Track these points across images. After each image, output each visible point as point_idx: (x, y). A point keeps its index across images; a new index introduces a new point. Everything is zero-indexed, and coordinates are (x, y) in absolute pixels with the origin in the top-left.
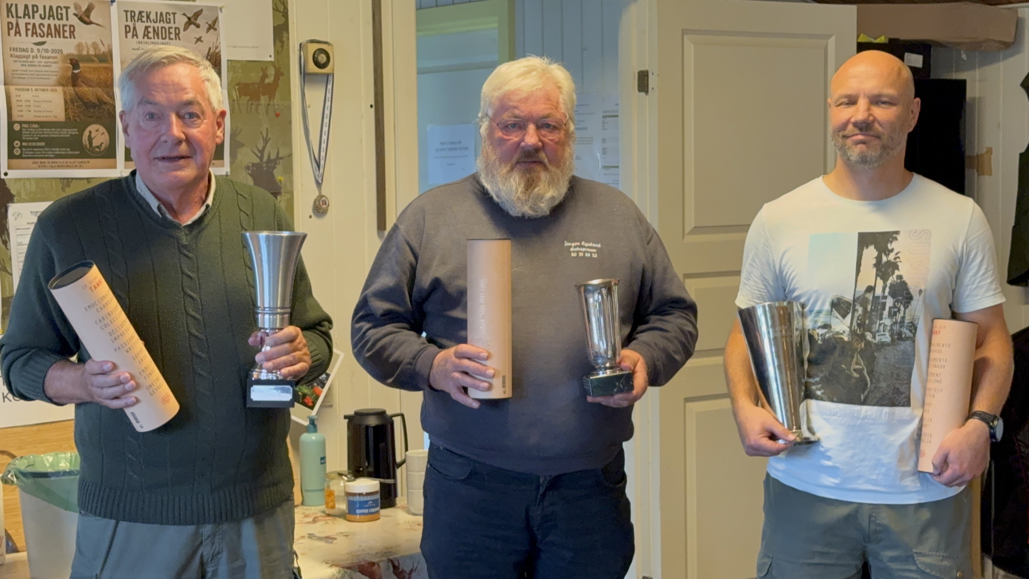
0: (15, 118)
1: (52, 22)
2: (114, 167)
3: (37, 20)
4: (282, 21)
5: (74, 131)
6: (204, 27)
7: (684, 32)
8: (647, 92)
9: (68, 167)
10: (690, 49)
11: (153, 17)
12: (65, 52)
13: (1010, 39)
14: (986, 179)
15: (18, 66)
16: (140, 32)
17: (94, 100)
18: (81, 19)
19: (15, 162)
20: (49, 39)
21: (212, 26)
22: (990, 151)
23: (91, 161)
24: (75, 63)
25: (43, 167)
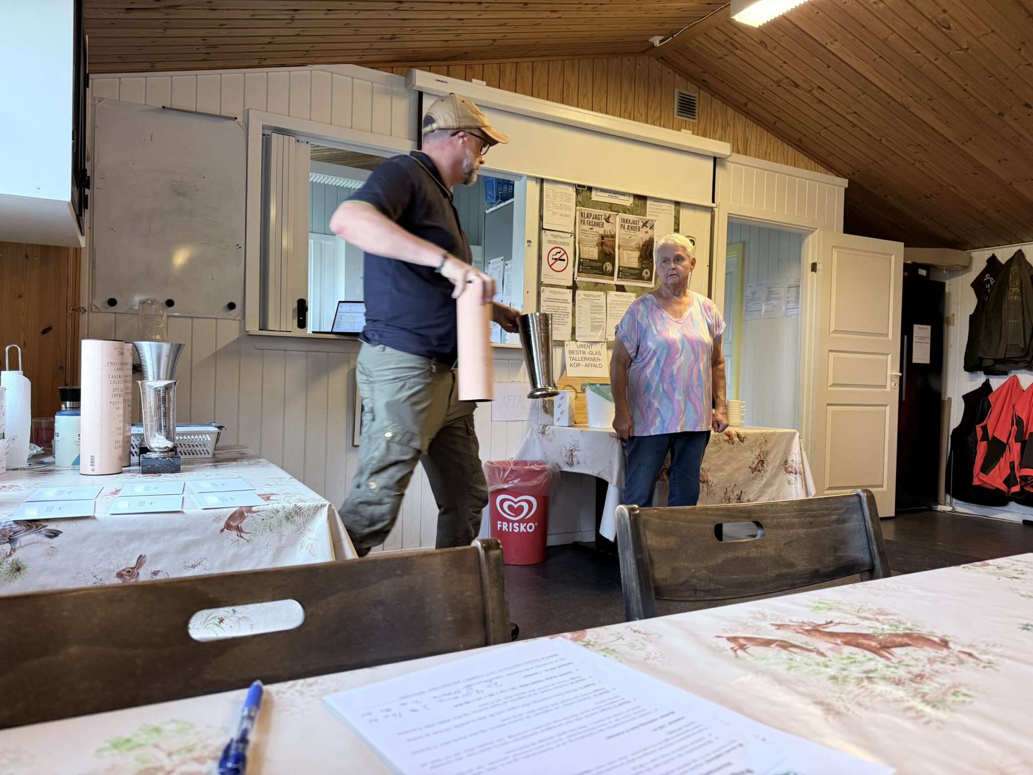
0: (581, 257)
1: (596, 221)
2: (613, 280)
3: (591, 220)
4: (677, 228)
5: (600, 264)
6: (649, 227)
7: (833, 247)
8: (816, 272)
9: (598, 278)
10: (835, 254)
11: (631, 222)
12: (600, 233)
13: (967, 265)
14: (952, 328)
15: (583, 237)
16: (626, 228)
17: (608, 253)
18: (606, 221)
19: (580, 274)
20: (594, 227)
21: (652, 228)
22: (954, 315)
23: (606, 277)
24: (603, 237)
25: (589, 277)
